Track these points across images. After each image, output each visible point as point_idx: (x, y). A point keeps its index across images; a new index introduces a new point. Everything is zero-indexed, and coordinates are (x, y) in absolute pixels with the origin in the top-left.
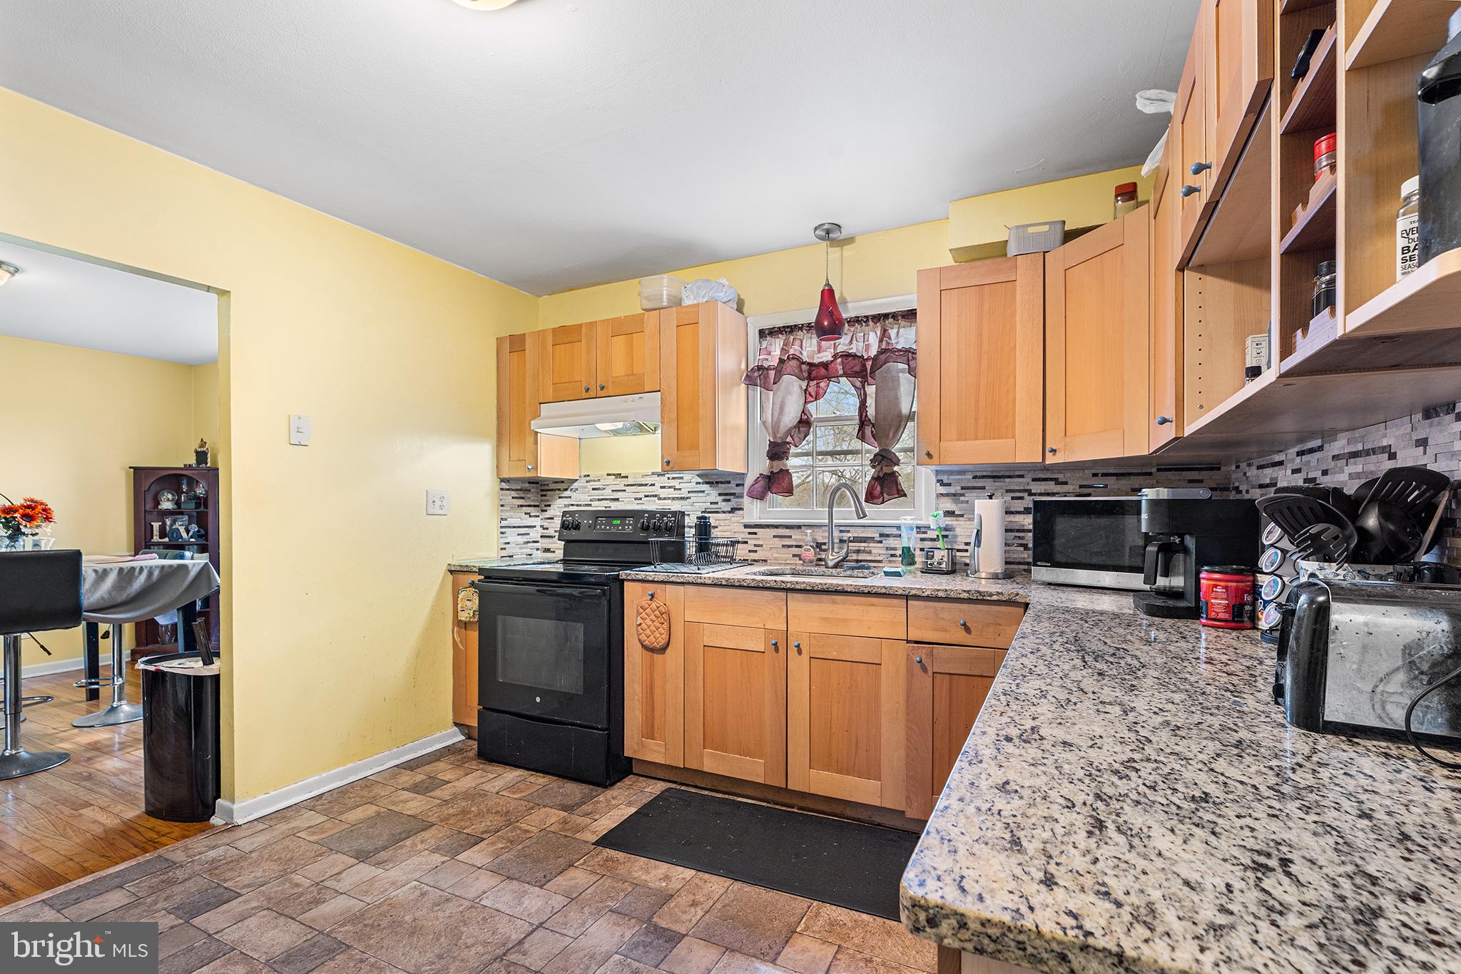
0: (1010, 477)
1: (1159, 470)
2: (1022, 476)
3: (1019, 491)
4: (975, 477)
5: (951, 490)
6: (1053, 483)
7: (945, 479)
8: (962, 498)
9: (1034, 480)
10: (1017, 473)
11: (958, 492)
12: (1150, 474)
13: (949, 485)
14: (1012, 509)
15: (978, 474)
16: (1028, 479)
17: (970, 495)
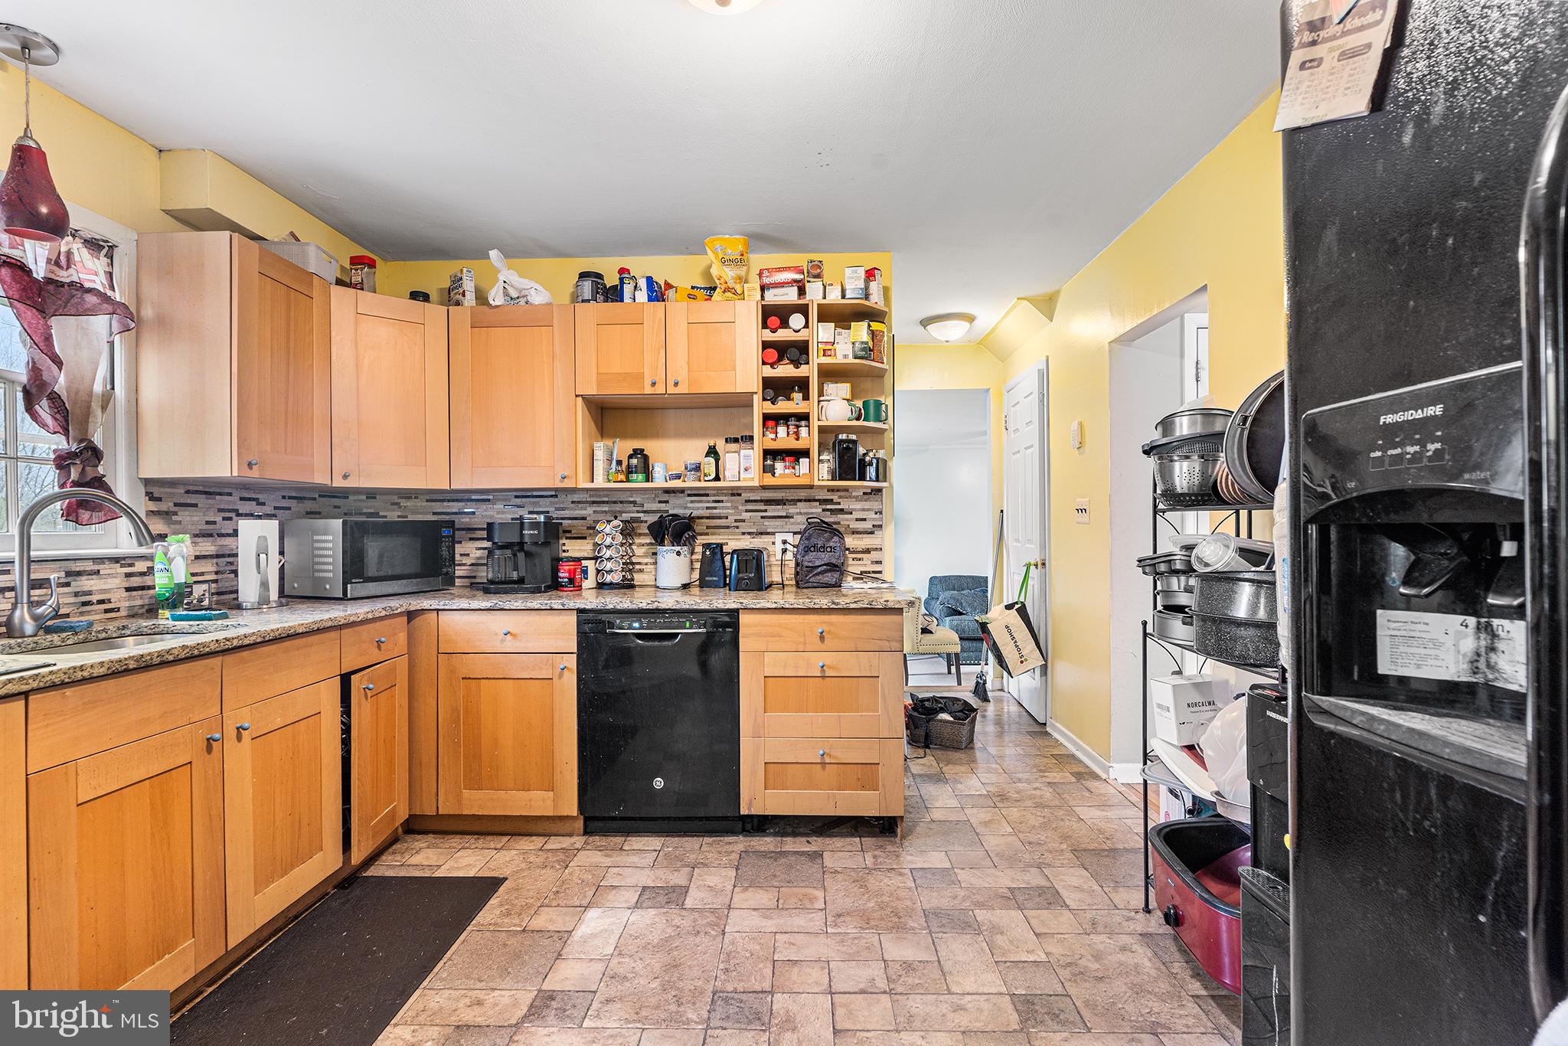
0: (220, 494)
1: (320, 496)
2: (230, 494)
3: (229, 511)
4: (188, 492)
5: (163, 506)
6: (254, 503)
7: (157, 491)
8: (175, 518)
9: (242, 499)
10: (227, 490)
11: (171, 510)
12: (315, 499)
13: (159, 499)
14: (223, 531)
15: (191, 488)
16: (235, 498)
17: (182, 513)
